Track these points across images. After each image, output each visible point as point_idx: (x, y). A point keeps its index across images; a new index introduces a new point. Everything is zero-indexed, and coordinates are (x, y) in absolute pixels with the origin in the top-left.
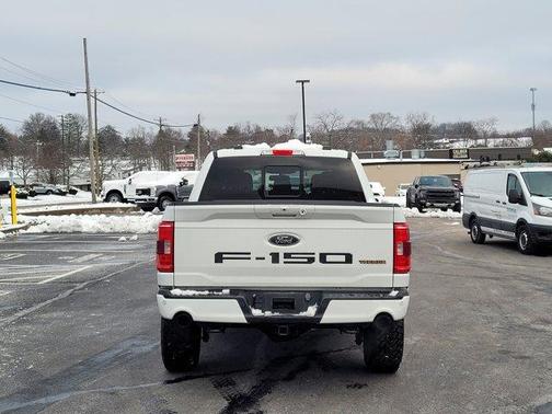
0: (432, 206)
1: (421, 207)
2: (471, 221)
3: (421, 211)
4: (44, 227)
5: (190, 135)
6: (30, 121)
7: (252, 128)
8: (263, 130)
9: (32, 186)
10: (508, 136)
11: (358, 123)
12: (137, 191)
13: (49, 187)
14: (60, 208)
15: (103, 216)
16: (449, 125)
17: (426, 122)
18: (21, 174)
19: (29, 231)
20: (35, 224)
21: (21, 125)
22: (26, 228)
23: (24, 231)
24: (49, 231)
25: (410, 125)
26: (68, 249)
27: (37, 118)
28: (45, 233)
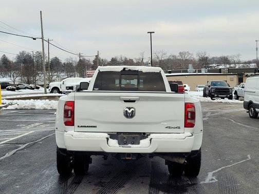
0: (218, 97)
1: (212, 97)
2: (249, 105)
3: (212, 99)
4: (16, 106)
5: (94, 61)
6: (19, 54)
7: (123, 59)
8: (128, 59)
9: (18, 85)
10: (245, 63)
11: (173, 56)
12: (67, 87)
13: (26, 85)
14: (27, 96)
15: (47, 100)
16: (216, 58)
17: (206, 56)
18: (12, 79)
19: (8, 108)
20: (11, 104)
21: (15, 56)
22: (6, 107)
23: (5, 108)
24: (19, 108)
25: (198, 57)
26: (24, 120)
27: (23, 53)
28: (16, 109)
